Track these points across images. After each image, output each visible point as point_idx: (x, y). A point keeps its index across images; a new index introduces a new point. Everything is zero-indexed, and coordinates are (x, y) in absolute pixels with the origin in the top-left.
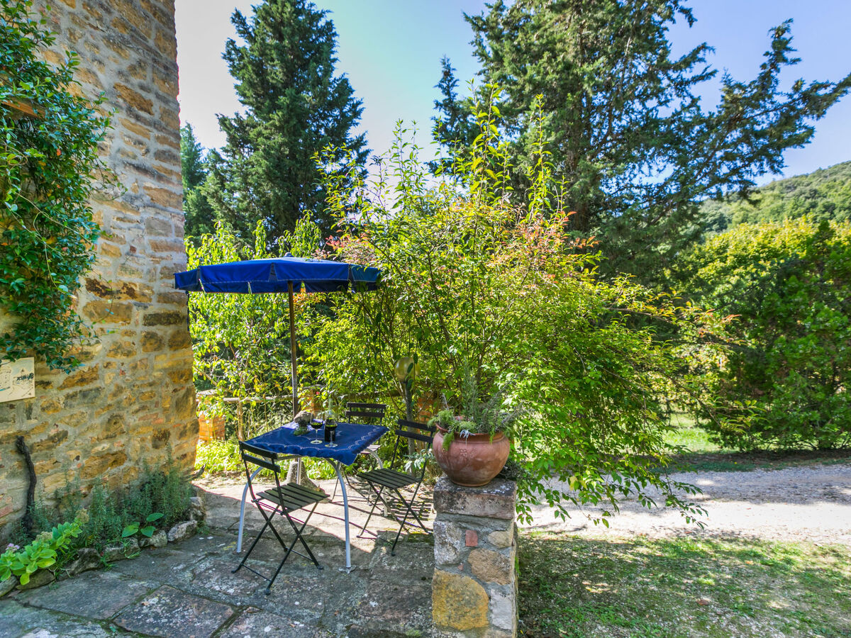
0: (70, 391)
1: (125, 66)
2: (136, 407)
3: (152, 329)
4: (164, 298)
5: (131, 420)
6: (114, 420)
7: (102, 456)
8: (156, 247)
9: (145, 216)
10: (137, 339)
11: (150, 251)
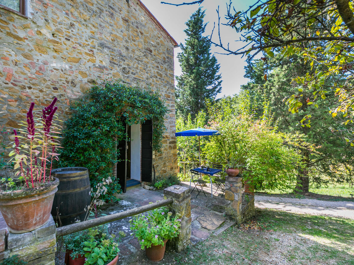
0: (159, 157)
1: (166, 89)
2: (168, 161)
3: (170, 145)
4: (172, 138)
5: (167, 164)
6: (165, 164)
7: (163, 170)
8: (171, 127)
9: (169, 120)
10: (168, 147)
11: (170, 128)
